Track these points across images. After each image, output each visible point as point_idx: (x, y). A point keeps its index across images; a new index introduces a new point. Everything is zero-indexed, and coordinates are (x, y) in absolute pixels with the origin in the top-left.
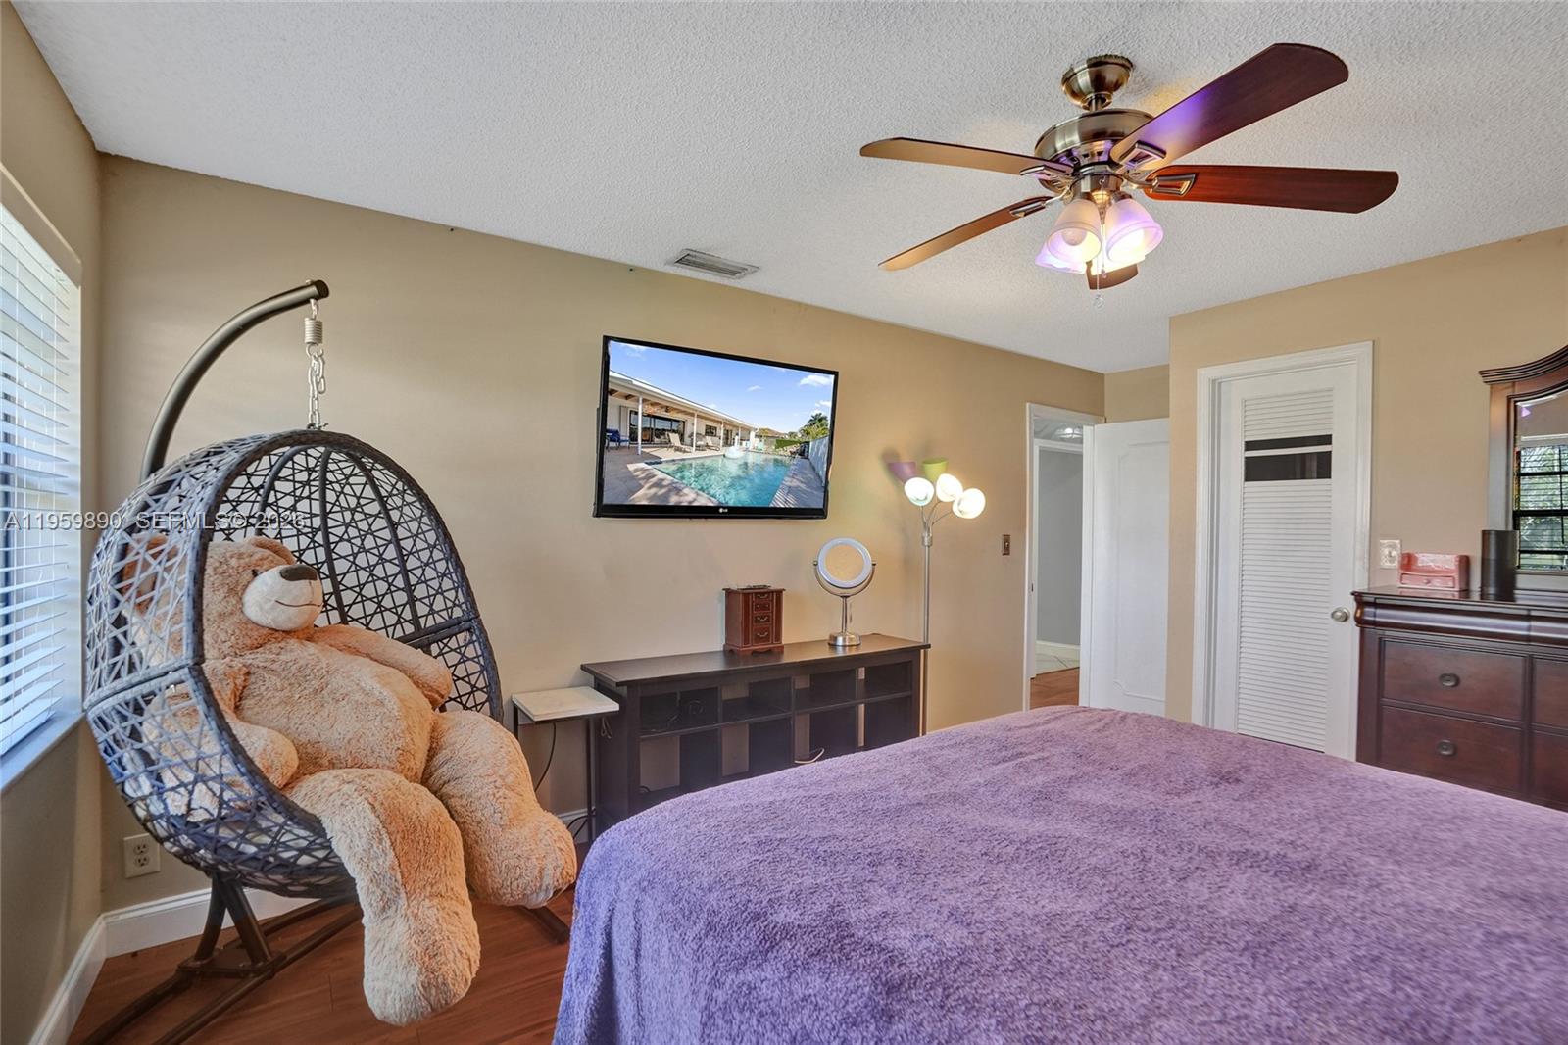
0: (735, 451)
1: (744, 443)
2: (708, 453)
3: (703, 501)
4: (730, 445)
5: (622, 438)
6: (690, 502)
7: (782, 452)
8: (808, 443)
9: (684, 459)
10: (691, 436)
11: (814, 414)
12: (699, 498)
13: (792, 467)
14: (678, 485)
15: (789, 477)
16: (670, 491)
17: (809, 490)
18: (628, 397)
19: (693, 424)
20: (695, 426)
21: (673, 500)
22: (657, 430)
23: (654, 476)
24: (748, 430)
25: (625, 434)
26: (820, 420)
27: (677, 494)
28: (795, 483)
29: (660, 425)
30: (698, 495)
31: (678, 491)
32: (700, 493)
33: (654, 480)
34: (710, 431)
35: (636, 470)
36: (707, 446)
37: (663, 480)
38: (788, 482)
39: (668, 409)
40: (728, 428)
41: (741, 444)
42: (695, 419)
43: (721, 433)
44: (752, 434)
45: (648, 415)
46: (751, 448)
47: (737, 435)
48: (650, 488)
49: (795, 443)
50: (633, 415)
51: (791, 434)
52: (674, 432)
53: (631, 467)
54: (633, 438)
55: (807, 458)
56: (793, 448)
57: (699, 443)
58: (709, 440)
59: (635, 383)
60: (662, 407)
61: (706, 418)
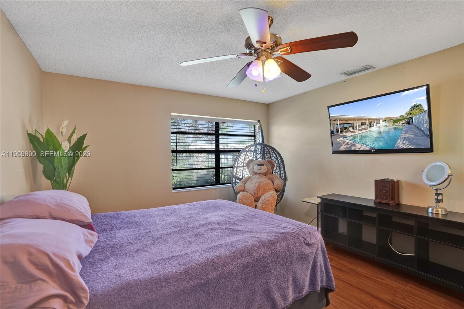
0: (375, 128)
1: (378, 125)
2: (363, 131)
3: (364, 148)
4: (372, 127)
5: (334, 132)
6: (359, 148)
7: (397, 124)
8: (412, 118)
9: (355, 135)
10: (356, 126)
11: (413, 105)
12: (362, 147)
13: (404, 129)
14: (354, 143)
15: (403, 133)
16: (351, 145)
17: (417, 137)
18: (335, 120)
19: (356, 123)
20: (357, 123)
21: (353, 148)
22: (344, 128)
23: (345, 142)
24: (379, 120)
25: (335, 131)
26: (417, 106)
27: (354, 146)
28: (407, 136)
29: (345, 126)
30: (361, 146)
31: (354, 145)
32: (363, 145)
33: (345, 143)
34: (363, 124)
35: (340, 141)
36: (363, 129)
37: (348, 142)
38: (403, 136)
39: (347, 120)
40: (370, 121)
41: (377, 125)
42: (357, 121)
43: (367, 123)
44: (381, 121)
45: (341, 124)
46: (381, 126)
47: (374, 122)
48: (344, 145)
49: (404, 119)
50: (337, 125)
51: (401, 116)
52: (350, 127)
53: (338, 140)
54: (338, 131)
55: (413, 124)
56: (404, 122)
57: (359, 129)
58: (363, 127)
59: (336, 116)
60: (345, 121)
61: (361, 120)
